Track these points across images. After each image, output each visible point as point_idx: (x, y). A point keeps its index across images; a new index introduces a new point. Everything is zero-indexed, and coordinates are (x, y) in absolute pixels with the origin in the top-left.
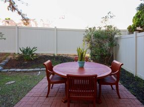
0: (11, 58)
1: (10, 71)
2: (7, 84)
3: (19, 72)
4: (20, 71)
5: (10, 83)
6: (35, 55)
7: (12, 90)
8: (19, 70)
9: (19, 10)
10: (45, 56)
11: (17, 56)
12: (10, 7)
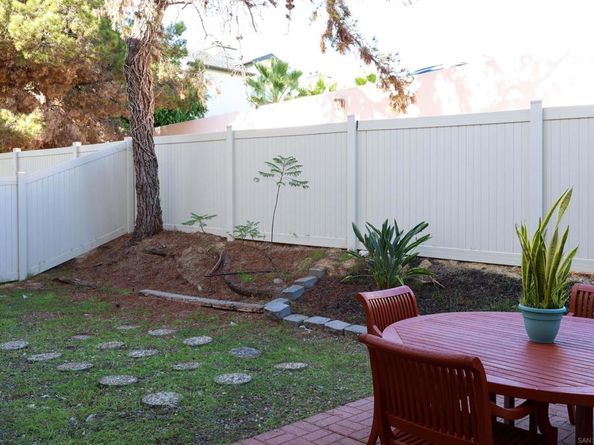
0: (326, 271)
1: (309, 325)
2: (279, 366)
3: (337, 333)
4: (343, 332)
5: (288, 366)
6: (425, 264)
7: (282, 390)
8: (338, 325)
9: (367, 42)
10: (474, 273)
11: (348, 264)
12: (328, 35)
